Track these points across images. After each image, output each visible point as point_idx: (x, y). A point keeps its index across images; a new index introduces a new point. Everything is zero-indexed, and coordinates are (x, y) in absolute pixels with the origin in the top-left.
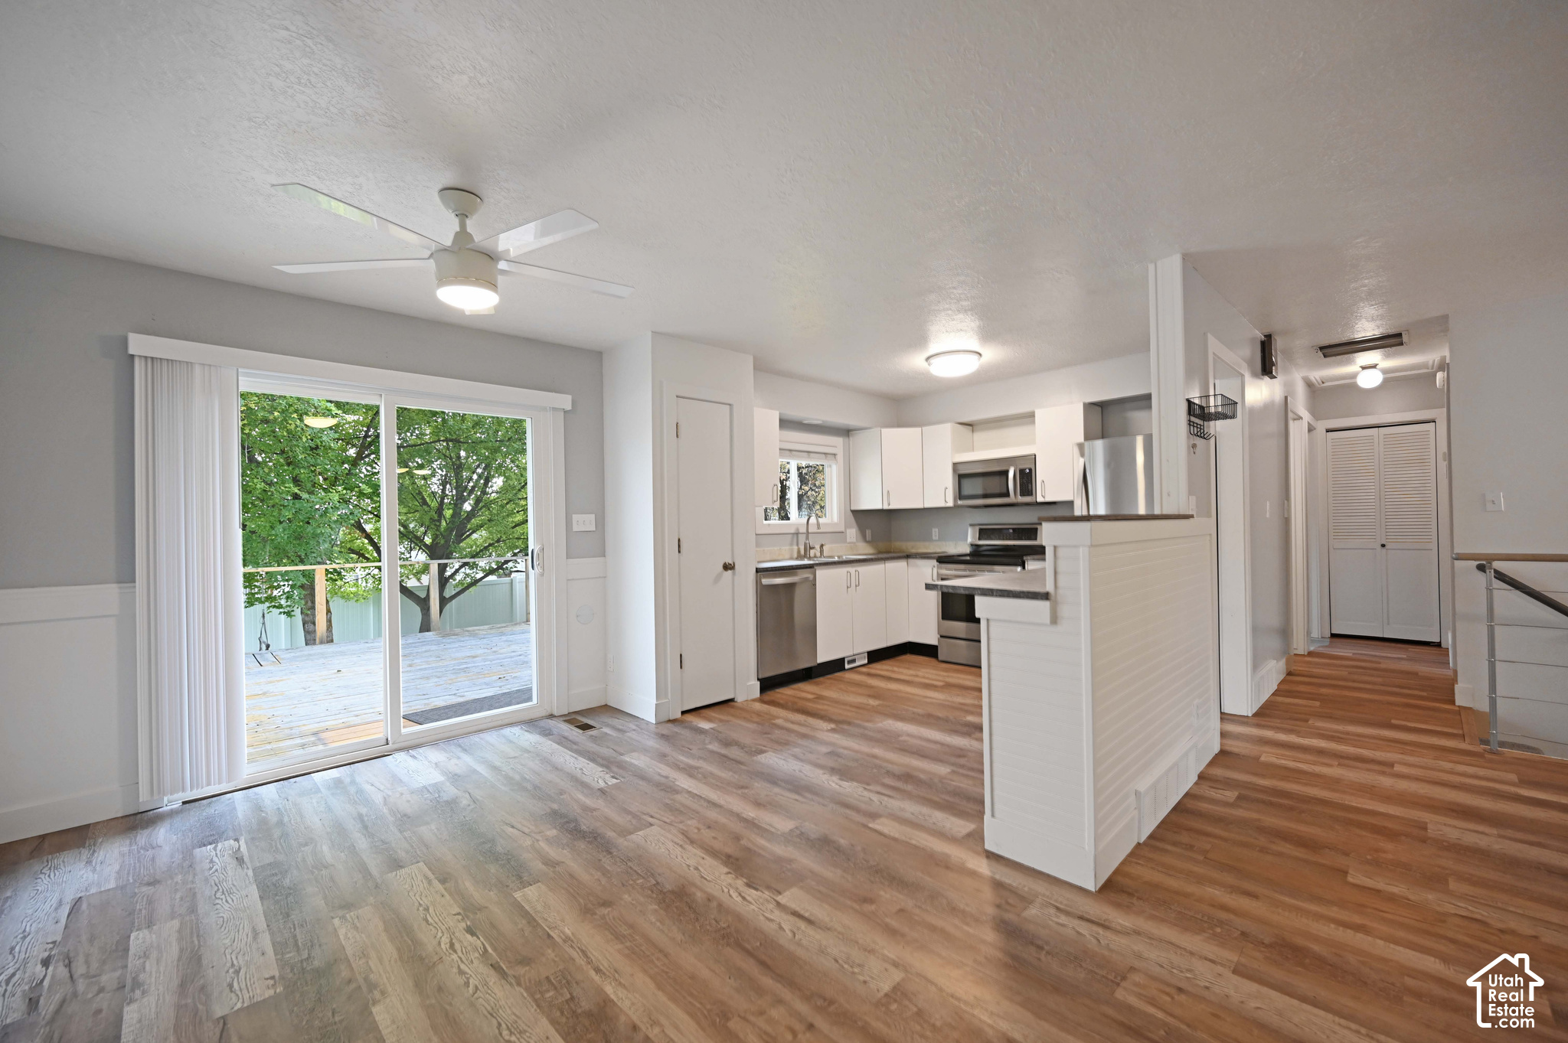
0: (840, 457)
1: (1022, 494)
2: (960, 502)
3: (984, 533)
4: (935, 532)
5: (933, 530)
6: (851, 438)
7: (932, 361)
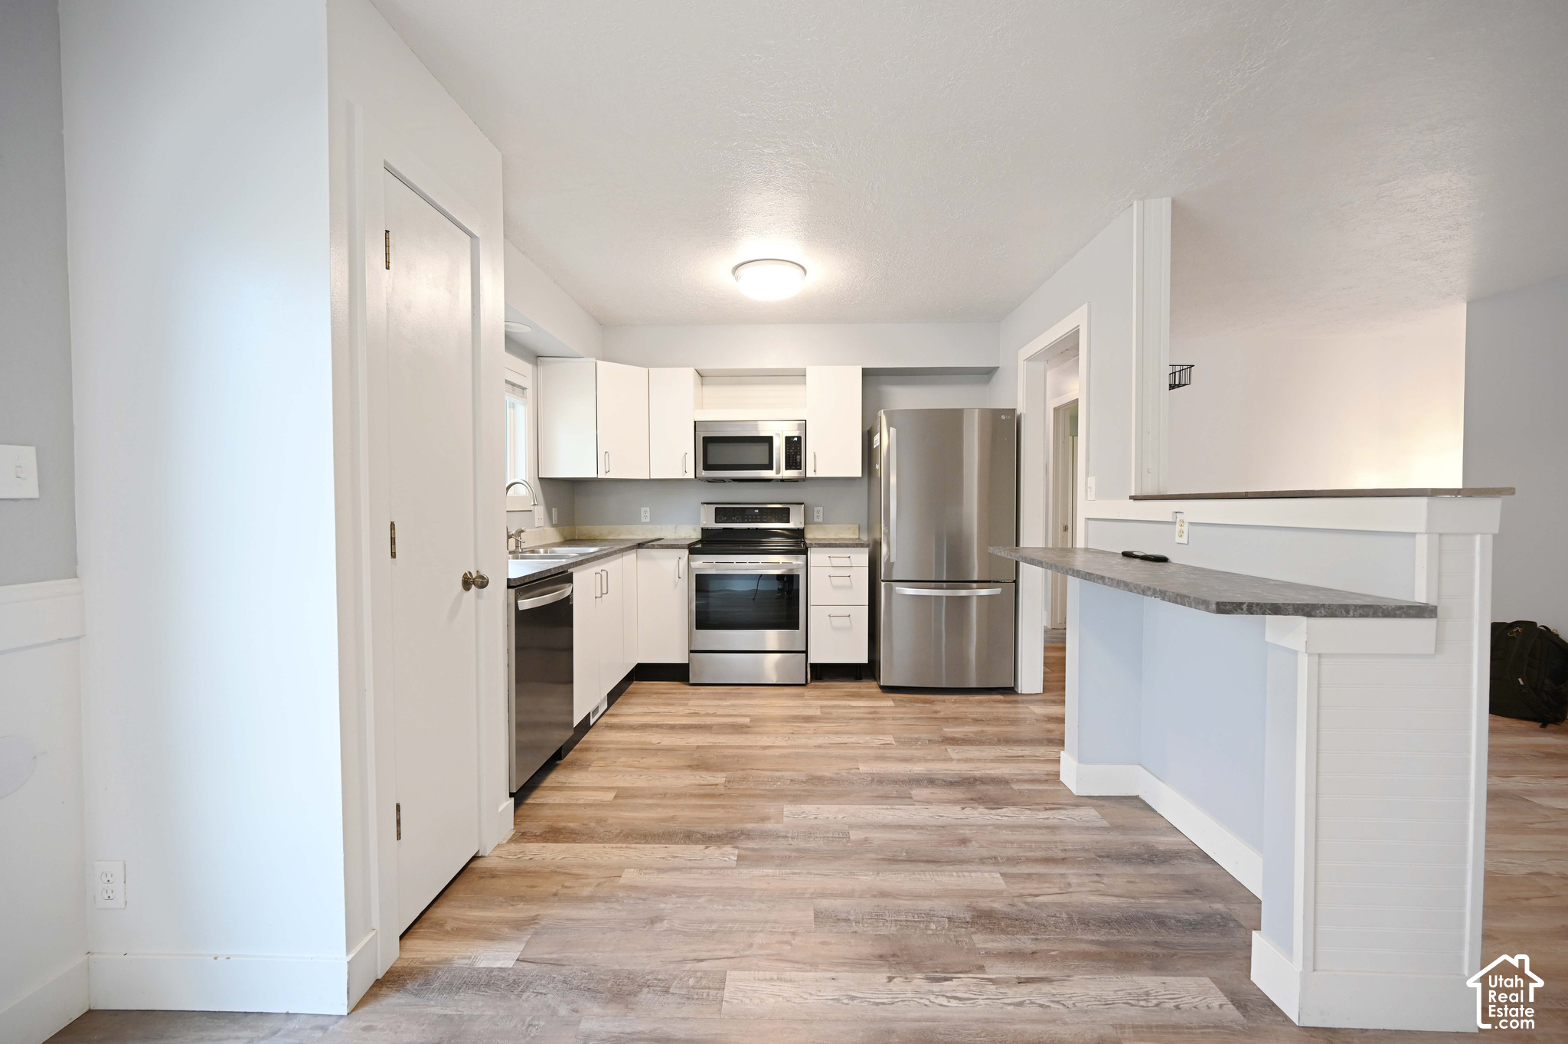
0: (529, 392)
1: (788, 467)
2: (704, 474)
3: (722, 514)
4: (645, 513)
5: (643, 509)
6: (541, 369)
7: (741, 271)
